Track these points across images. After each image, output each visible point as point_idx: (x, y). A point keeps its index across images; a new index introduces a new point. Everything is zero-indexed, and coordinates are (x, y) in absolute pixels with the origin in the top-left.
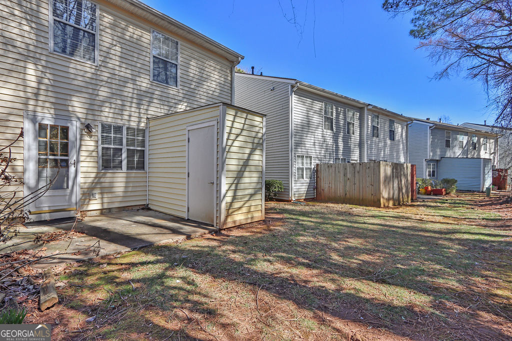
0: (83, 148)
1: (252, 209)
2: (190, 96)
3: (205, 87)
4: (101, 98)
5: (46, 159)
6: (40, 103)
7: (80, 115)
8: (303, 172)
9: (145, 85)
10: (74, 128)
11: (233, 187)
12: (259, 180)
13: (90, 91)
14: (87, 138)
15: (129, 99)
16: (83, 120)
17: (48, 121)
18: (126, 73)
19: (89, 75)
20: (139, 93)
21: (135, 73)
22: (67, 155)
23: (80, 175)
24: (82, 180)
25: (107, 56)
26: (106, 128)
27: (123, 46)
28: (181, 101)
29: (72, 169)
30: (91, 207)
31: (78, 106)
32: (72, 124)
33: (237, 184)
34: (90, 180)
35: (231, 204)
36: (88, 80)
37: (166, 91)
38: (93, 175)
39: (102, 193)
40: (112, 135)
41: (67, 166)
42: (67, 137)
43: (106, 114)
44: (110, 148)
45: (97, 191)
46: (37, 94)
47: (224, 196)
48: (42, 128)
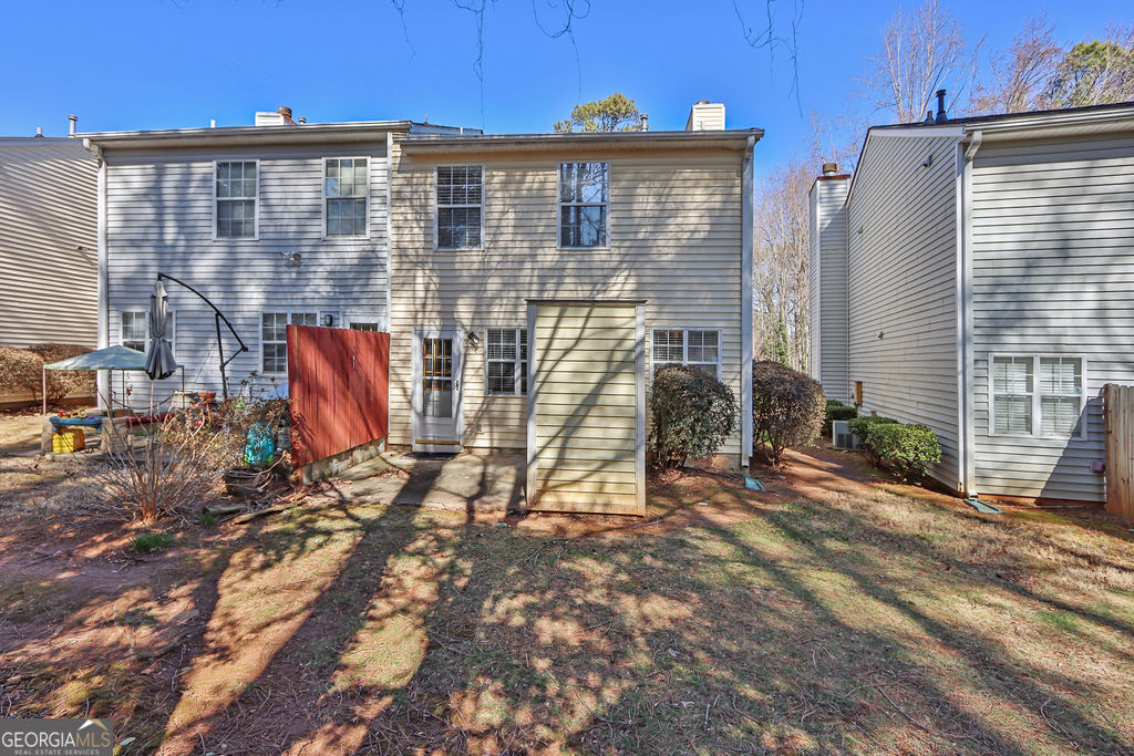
0: (469, 365)
1: (609, 488)
2: (637, 256)
3: (672, 228)
4: (489, 294)
5: (431, 380)
6: (427, 315)
7: (465, 322)
8: (1029, 409)
9: (549, 258)
10: (460, 340)
11: (558, 443)
12: (629, 434)
13: (477, 287)
14: (472, 352)
15: (527, 287)
16: (468, 328)
17: (434, 336)
18: (522, 247)
19: (475, 266)
20: (542, 274)
21: (536, 244)
22: (450, 375)
23: (465, 400)
24: (468, 407)
25: (497, 231)
26: (494, 335)
27: (519, 208)
28: (615, 269)
29: (456, 393)
30: (478, 443)
31: (464, 311)
32: (456, 336)
33: (567, 438)
34: (477, 407)
35: (552, 471)
36: (474, 273)
37: (586, 258)
38: (480, 401)
39: (491, 426)
40: (502, 344)
41: (450, 390)
42: (449, 352)
43: (495, 315)
44: (500, 363)
45: (484, 422)
46: (424, 305)
47: (535, 457)
48: (427, 343)
